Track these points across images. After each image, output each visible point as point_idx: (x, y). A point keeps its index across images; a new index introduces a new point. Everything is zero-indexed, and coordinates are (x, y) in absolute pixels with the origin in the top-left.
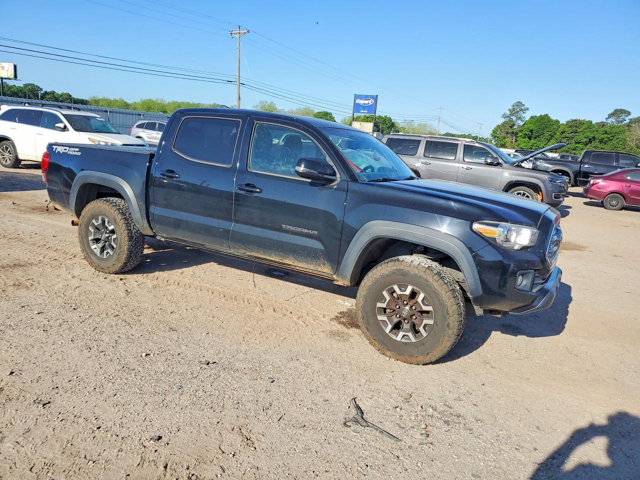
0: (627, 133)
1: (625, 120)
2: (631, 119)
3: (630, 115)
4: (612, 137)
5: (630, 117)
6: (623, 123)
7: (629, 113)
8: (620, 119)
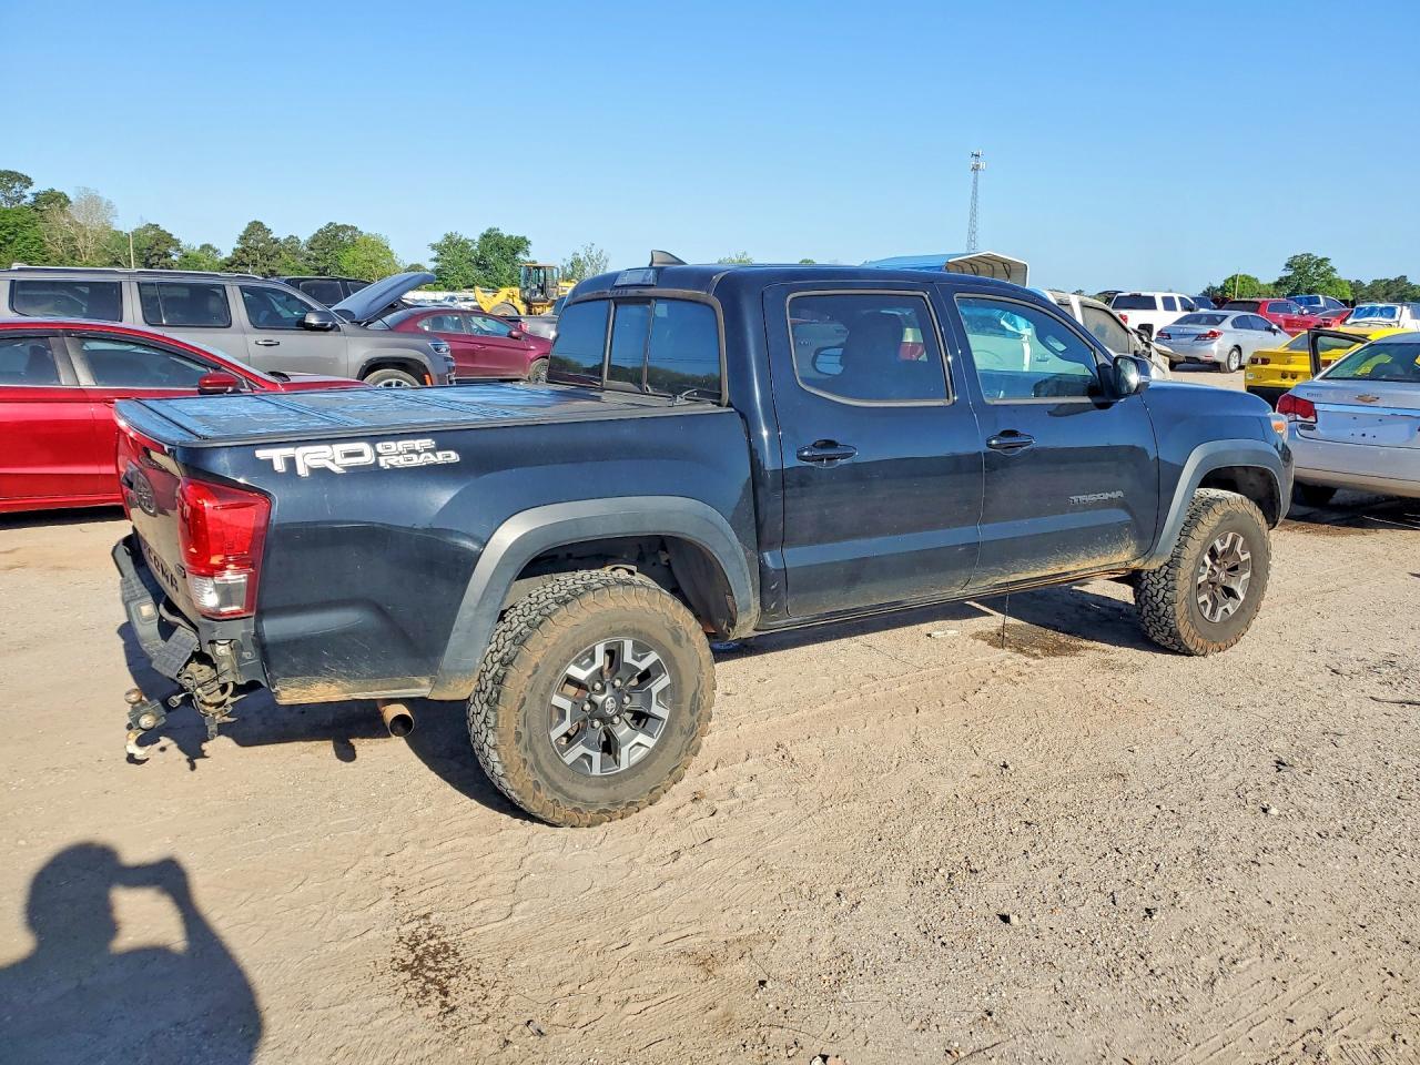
0: (41, 226)
1: (25, 197)
2: (37, 194)
3: (31, 184)
4: (10, 234)
5: (33, 189)
6: (22, 202)
7: (28, 182)
8: (12, 194)
